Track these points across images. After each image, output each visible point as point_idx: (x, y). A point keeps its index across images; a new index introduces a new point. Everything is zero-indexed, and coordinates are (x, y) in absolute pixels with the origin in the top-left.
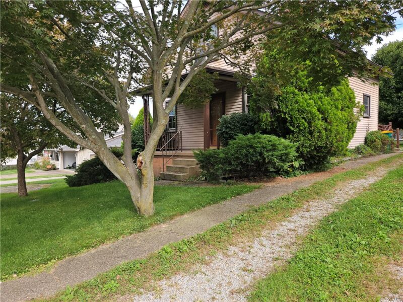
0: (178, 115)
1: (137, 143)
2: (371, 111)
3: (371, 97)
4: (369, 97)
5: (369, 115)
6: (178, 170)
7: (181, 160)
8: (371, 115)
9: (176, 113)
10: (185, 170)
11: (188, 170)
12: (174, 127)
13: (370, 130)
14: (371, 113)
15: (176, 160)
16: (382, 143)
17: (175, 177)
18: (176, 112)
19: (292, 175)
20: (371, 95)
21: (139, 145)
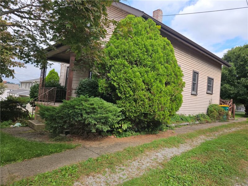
2: (213, 90)
3: (214, 80)
4: (213, 80)
5: (212, 92)
8: (213, 93)
13: (212, 103)
14: (213, 91)
16: (219, 114)
17: (33, 126)
19: (124, 135)
20: (214, 78)
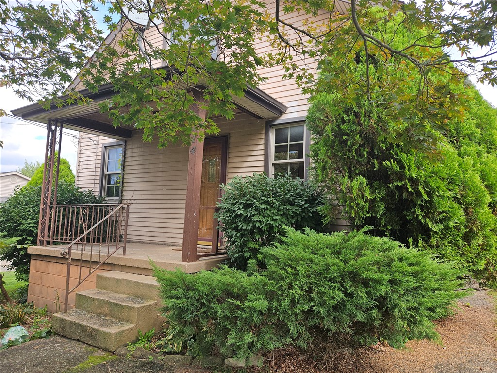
0: (126, 172)
1: (21, 224)
6: (106, 310)
7: (118, 280)
9: (124, 169)
10: (125, 314)
11: (134, 315)
12: (117, 195)
15: (106, 279)
17: (92, 334)
18: (124, 166)
21: (24, 230)
